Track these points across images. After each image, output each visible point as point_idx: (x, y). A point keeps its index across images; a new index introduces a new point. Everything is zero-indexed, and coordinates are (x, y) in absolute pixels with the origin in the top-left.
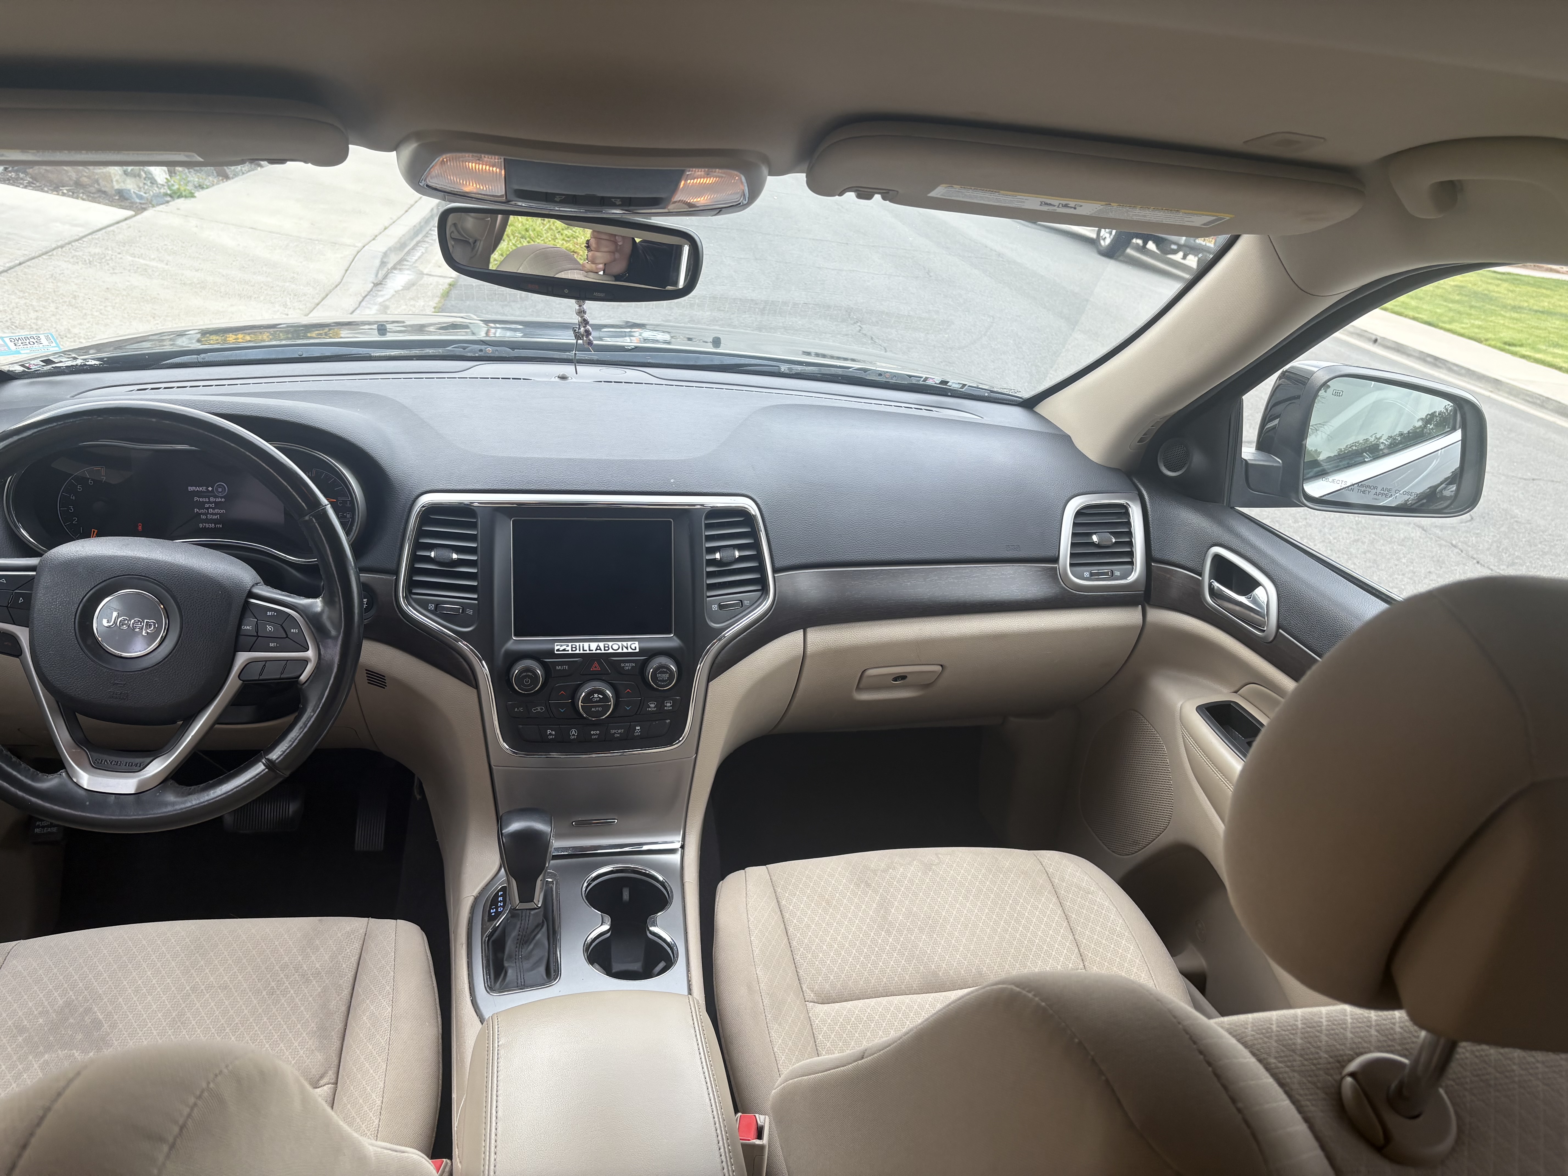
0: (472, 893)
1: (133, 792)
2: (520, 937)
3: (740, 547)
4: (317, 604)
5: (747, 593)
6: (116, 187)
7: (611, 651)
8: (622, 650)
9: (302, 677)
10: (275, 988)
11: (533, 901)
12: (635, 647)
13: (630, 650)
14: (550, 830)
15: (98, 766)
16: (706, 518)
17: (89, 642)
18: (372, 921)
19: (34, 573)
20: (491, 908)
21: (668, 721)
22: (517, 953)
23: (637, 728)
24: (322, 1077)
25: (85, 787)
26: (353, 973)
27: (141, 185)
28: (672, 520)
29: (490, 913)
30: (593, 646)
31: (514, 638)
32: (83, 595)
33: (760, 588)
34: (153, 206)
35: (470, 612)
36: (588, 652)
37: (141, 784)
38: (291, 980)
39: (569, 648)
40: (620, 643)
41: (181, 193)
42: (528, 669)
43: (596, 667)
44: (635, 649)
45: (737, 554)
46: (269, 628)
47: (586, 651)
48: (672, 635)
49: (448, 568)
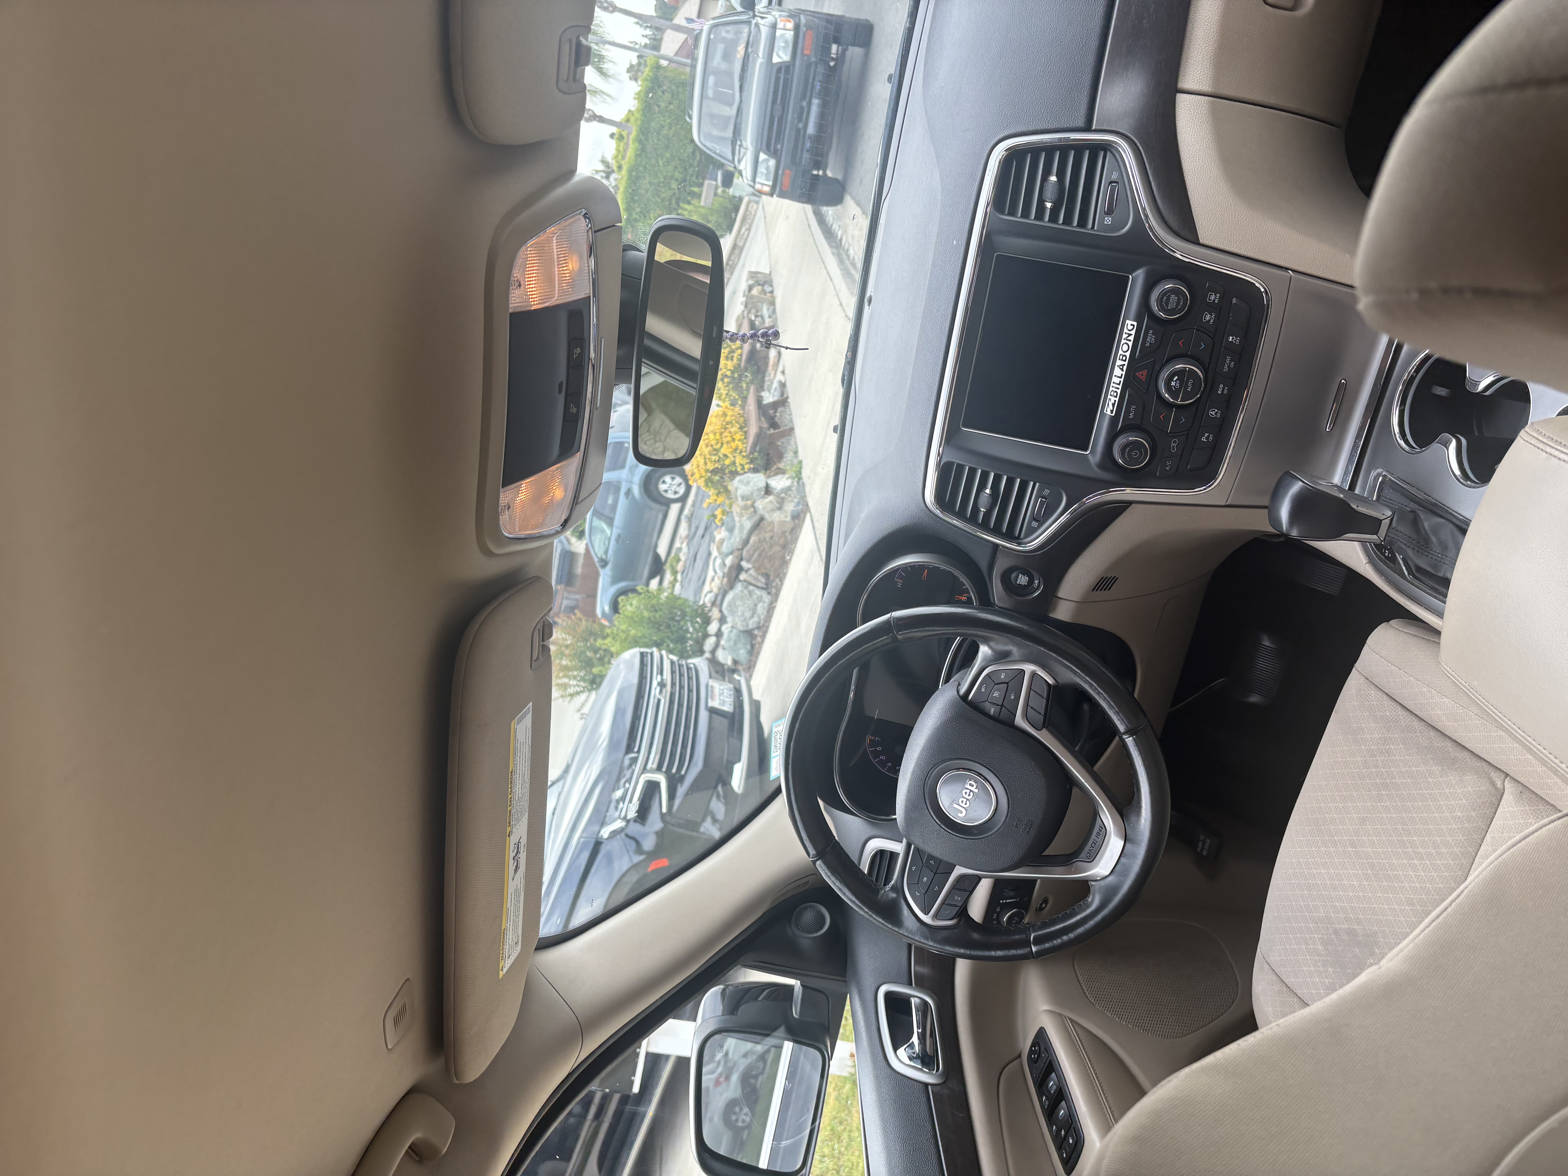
0: (1363, 563)
1: (1123, 843)
2: (1417, 549)
3: (1047, 173)
4: (984, 650)
5: (1106, 172)
6: (789, 519)
7: (1128, 354)
8: (1130, 341)
9: (1050, 682)
10: (1382, 781)
11: (1381, 521)
12: (1132, 325)
13: (1133, 332)
14: (1301, 483)
15: (1092, 857)
16: (1003, 213)
17: (975, 832)
18: (1357, 665)
19: (913, 846)
20: (1383, 554)
21: (1234, 301)
22: (1435, 557)
23: (1230, 340)
24: (1493, 784)
25: (1108, 873)
26: (1399, 708)
27: (790, 499)
28: (996, 254)
29: (1387, 558)
30: (1117, 372)
31: (1088, 453)
32: (934, 822)
33: (1102, 153)
34: (805, 496)
35: (1047, 492)
36: (1122, 380)
37: (1118, 834)
38: (1381, 764)
39: (1113, 399)
40: (1123, 341)
41: (798, 471)
42: (1123, 450)
43: (1142, 375)
44: (1134, 325)
45: (1053, 178)
46: (996, 694)
47: (1120, 381)
48: (1131, 277)
49: (999, 499)
